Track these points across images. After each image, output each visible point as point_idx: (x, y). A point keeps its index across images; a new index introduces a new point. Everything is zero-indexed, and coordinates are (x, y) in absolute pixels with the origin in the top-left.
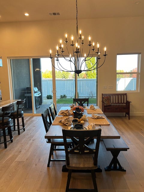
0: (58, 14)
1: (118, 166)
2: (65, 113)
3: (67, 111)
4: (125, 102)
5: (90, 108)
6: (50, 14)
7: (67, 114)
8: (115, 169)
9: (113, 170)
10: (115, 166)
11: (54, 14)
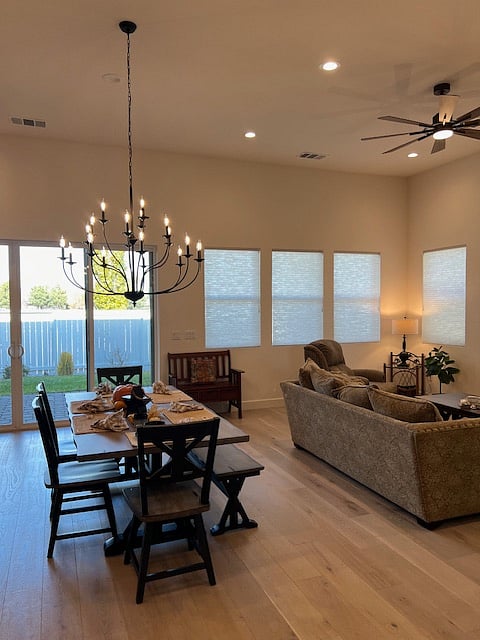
0: (42, 124)
1: (240, 517)
2: (94, 407)
3: (99, 401)
4: (227, 374)
5: (155, 389)
6: (15, 121)
7: (101, 409)
8: (234, 525)
9: (230, 528)
10: (234, 520)
11: (29, 122)
